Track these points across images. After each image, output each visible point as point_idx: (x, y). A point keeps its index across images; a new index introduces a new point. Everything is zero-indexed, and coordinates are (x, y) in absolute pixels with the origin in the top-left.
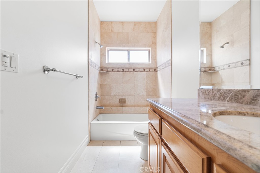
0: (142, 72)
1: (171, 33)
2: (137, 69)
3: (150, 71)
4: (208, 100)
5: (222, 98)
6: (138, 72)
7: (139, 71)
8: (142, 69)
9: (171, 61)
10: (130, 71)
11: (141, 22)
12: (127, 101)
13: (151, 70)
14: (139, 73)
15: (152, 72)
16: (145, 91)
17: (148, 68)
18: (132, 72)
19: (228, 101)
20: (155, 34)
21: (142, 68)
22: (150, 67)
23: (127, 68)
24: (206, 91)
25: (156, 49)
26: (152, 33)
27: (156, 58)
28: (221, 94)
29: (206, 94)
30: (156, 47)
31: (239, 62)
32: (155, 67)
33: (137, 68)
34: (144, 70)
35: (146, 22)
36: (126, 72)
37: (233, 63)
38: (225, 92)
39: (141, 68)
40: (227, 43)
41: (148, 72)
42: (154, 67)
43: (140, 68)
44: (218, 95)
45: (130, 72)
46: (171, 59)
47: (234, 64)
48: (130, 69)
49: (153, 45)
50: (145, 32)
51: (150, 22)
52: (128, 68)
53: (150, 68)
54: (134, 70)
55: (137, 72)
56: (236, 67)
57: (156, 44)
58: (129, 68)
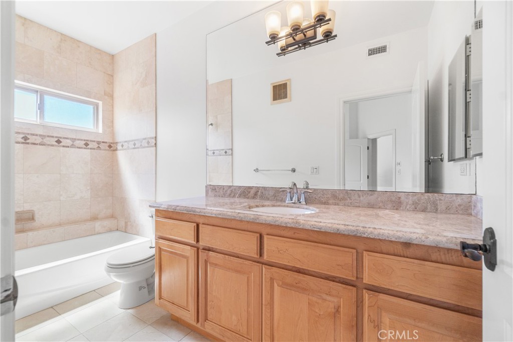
0: (79, 148)
1: (156, 96)
2: (68, 141)
3: (99, 147)
4: (218, 197)
5: (232, 195)
6: (71, 147)
7: (73, 146)
8: (80, 141)
9: (156, 140)
10: (49, 143)
11: (77, 41)
12: (37, 217)
13: (102, 146)
14: (72, 150)
15: (105, 150)
16: (88, 188)
17: (94, 141)
18: (52, 145)
19: (237, 197)
20: (110, 78)
21: (82, 140)
22: (100, 140)
23: (37, 135)
24: (216, 188)
25: (113, 106)
26: (104, 73)
27: (113, 124)
28: (232, 191)
29: (216, 192)
30: (113, 103)
31: (223, 150)
32: (111, 141)
33: (67, 138)
34: (87, 145)
35: (91, 47)
36: (34, 144)
37: (217, 150)
38: (235, 189)
39: (78, 140)
40: (211, 124)
41: (94, 149)
42: (108, 140)
43: (75, 139)
44: (229, 192)
45: (49, 145)
46: (156, 137)
47: (218, 152)
48: (48, 138)
49: (106, 97)
50: (88, 66)
51: (99, 50)
52: (40, 135)
53: (99, 143)
54: (59, 142)
55: (68, 147)
56: (220, 155)
57: (113, 97)
58: (44, 136)
